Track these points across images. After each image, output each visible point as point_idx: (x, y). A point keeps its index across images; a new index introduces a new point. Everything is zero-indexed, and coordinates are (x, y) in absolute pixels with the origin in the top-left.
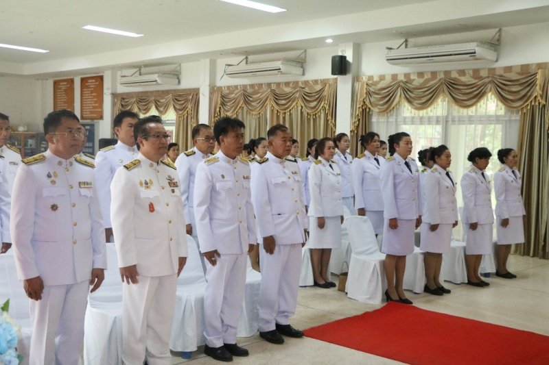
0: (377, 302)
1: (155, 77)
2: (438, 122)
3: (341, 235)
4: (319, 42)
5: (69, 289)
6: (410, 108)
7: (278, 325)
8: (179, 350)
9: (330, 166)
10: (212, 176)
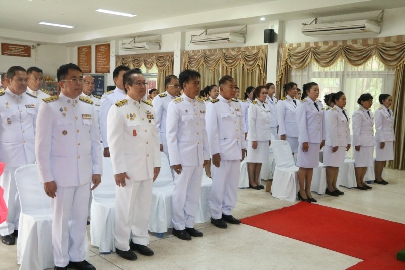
0: (292, 200)
1: (144, 44)
2: (337, 76)
3: (269, 153)
4: (255, 20)
5: (76, 189)
6: (318, 66)
7: (223, 216)
8: (155, 231)
9: (263, 105)
10: (179, 111)
